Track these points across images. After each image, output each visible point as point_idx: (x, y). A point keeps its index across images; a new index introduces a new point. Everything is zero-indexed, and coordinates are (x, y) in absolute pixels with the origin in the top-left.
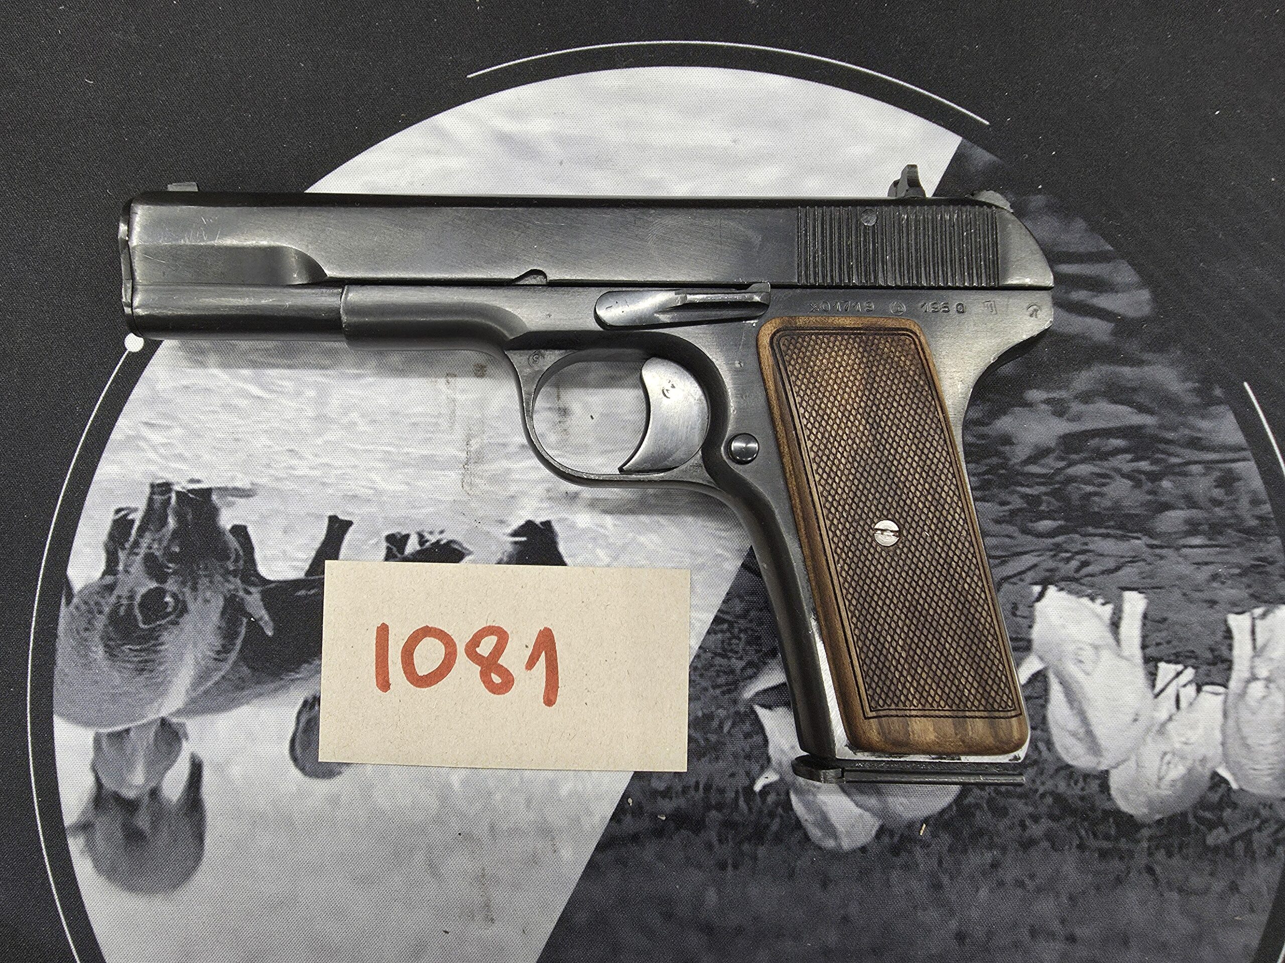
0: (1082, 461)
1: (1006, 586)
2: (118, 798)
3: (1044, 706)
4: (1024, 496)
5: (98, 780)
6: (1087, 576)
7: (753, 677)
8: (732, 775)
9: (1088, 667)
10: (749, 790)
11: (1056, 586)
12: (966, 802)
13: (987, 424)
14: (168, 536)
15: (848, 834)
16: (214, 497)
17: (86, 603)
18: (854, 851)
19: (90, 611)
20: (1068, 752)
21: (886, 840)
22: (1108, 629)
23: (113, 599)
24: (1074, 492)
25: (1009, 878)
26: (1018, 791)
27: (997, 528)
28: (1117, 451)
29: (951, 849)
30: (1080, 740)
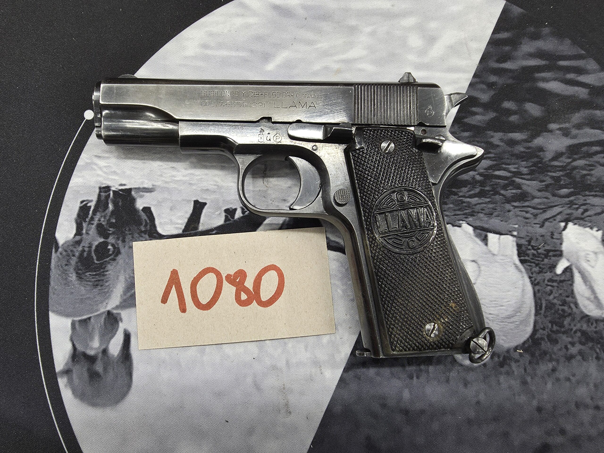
0: (580, 159)
1: (547, 224)
2: (85, 355)
3: (572, 285)
4: (552, 177)
5: (74, 345)
6: (587, 216)
9: (593, 263)
11: (572, 222)
12: (536, 337)
13: (530, 142)
14: (109, 214)
16: (133, 193)
17: (66, 251)
19: (68, 255)
20: (586, 309)
21: (496, 359)
22: (601, 243)
23: (80, 249)
24: (577, 174)
25: (562, 376)
26: (563, 330)
27: (539, 194)
28: (597, 153)
29: (530, 363)
30: (591, 301)
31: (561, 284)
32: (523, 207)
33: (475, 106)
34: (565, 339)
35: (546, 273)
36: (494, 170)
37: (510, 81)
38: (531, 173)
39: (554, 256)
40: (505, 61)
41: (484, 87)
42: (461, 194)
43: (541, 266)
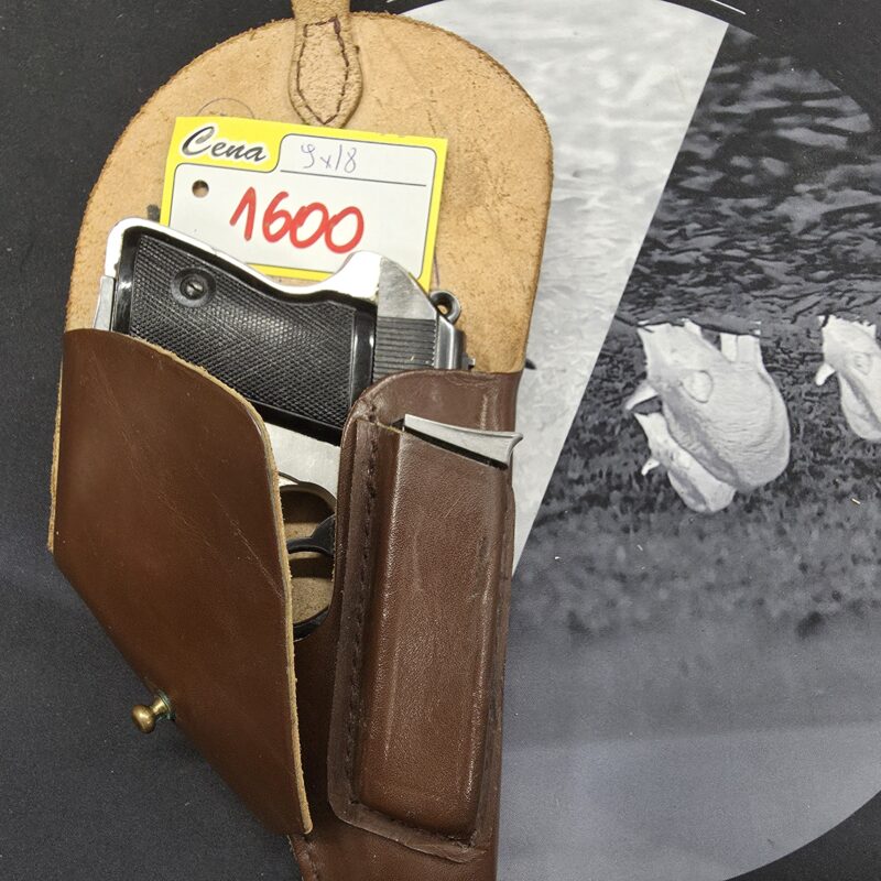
0: (840, 230)
1: (800, 318)
3: (838, 399)
4: (804, 256)
7: (631, 394)
8: (626, 464)
9: (865, 369)
10: (638, 475)
13: (770, 210)
15: (714, 500)
18: (718, 512)
20: (860, 430)
21: (741, 502)
22: (875, 343)
24: (838, 251)
25: (831, 522)
26: (829, 459)
27: (788, 279)
28: (863, 221)
29: (787, 505)
30: (867, 420)
31: (824, 398)
32: (767, 296)
33: (693, 164)
34: (833, 471)
35: (802, 383)
36: (724, 250)
37: (740, 130)
38: (775, 251)
39: (812, 361)
40: (731, 103)
41: (705, 138)
42: (681, 282)
43: (795, 375)
